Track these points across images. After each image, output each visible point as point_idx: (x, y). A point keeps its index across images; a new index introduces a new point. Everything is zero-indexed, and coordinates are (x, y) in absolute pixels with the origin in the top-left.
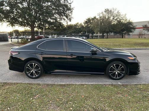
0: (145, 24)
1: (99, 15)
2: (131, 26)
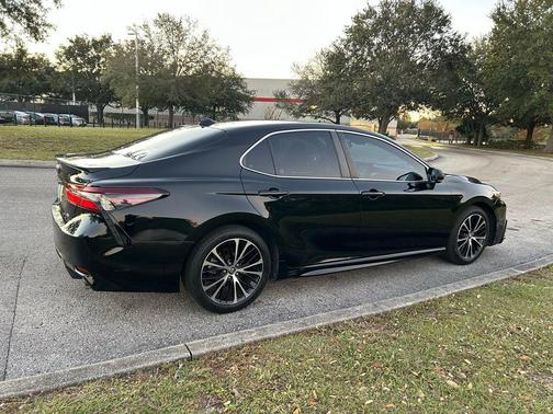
0: (281, 88)
1: (131, 32)
2: (240, 91)
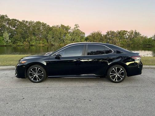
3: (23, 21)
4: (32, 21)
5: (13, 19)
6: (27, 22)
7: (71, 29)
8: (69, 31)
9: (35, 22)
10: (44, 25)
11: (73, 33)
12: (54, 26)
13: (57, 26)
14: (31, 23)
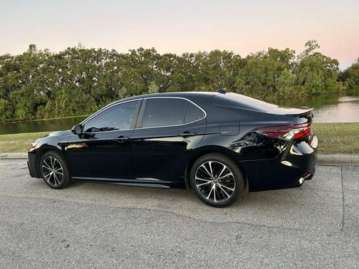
3: (184, 55)
4: (202, 52)
5: (166, 55)
6: (192, 56)
7: (296, 55)
8: (291, 61)
9: (209, 52)
10: (227, 56)
11: (303, 65)
12: (251, 55)
13: (260, 54)
14: (199, 56)
